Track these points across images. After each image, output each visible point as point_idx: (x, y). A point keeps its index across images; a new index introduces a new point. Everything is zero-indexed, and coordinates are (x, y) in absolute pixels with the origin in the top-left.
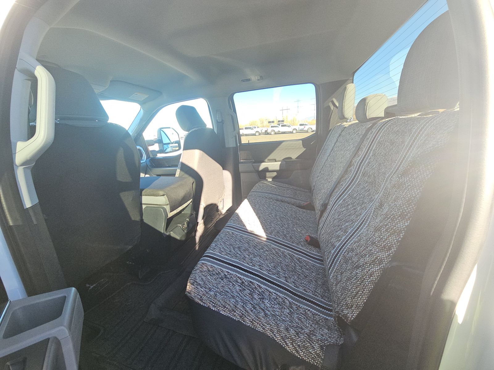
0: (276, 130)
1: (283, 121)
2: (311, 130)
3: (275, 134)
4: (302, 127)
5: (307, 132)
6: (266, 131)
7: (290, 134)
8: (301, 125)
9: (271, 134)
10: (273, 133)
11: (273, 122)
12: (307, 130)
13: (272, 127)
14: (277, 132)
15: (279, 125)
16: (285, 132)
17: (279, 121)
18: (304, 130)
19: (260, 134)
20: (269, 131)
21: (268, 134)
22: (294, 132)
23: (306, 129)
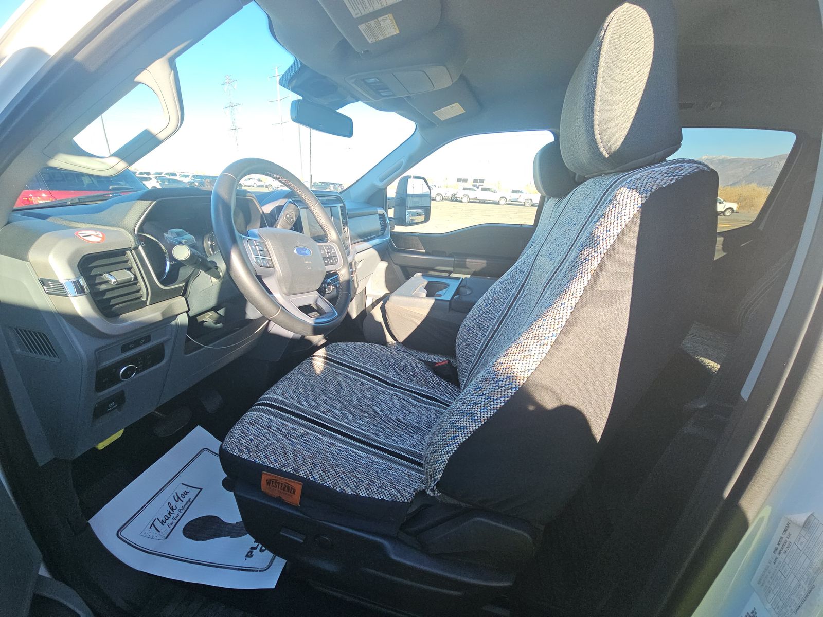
0: (472, 195)
1: (482, 181)
2: (530, 202)
3: (469, 202)
4: (515, 196)
5: (524, 205)
6: (454, 195)
7: (493, 205)
8: (514, 191)
9: (461, 201)
10: (465, 200)
11: (465, 181)
12: (524, 201)
13: (465, 189)
14: (472, 199)
15: (478, 188)
16: (485, 201)
17: (475, 181)
18: (518, 200)
19: (443, 199)
20: (459, 196)
21: (456, 200)
22: (502, 202)
23: (522, 200)
